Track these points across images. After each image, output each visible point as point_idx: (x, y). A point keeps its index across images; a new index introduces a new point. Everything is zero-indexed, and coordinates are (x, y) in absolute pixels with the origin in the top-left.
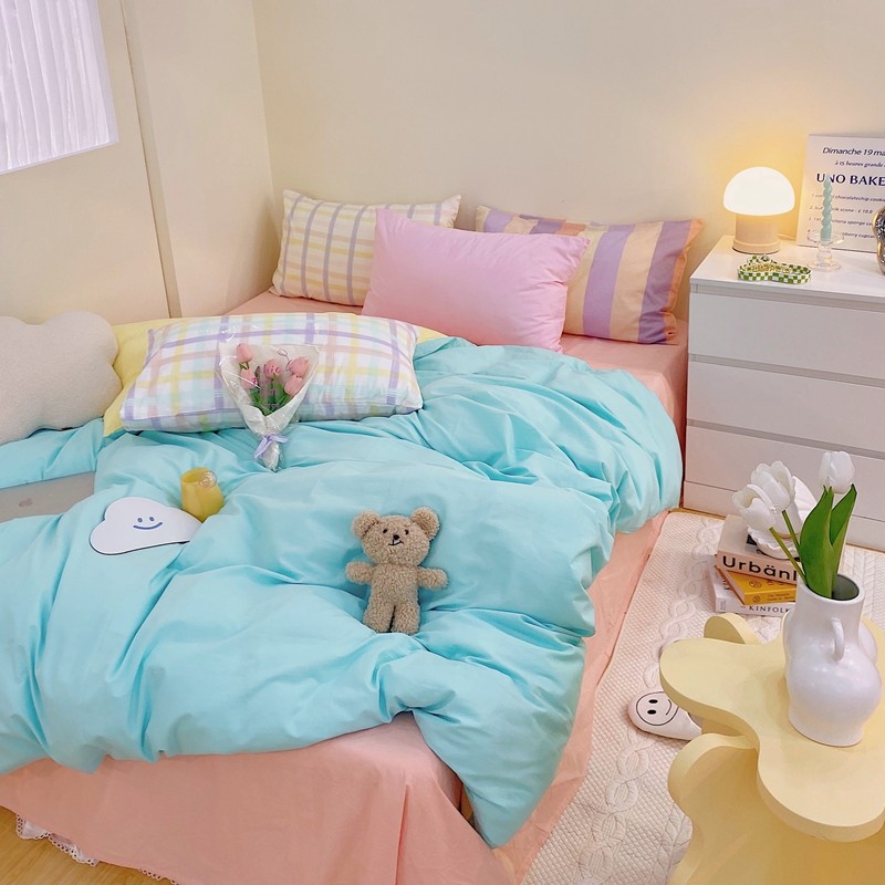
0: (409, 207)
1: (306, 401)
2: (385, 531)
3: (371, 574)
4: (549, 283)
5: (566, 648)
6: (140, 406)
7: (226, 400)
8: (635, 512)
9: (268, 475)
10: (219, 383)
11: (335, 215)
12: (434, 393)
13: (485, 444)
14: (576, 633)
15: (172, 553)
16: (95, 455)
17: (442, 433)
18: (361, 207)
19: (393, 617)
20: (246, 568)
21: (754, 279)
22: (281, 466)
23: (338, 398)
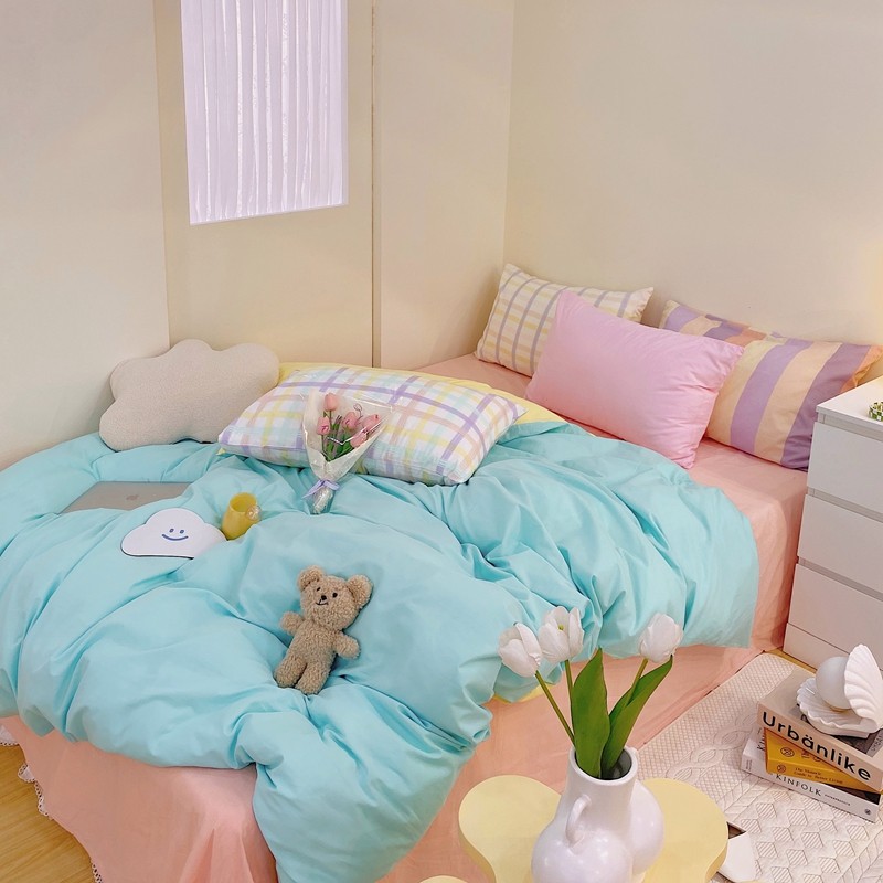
0: (601, 292)
2: (318, 589)
3: (297, 627)
4: (692, 387)
8: (623, 638)
9: (304, 516)
16: (208, 469)
17: (459, 510)
18: (562, 288)
19: (302, 674)
23: (398, 459)
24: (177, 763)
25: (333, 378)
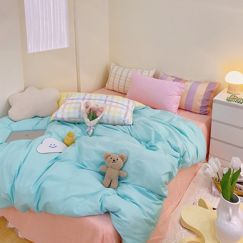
0: (142, 70)
1: (102, 118)
2: (112, 158)
3: (106, 170)
4: (175, 95)
5: (157, 201)
6: (59, 115)
8: (187, 163)
9: (88, 137)
10: (80, 111)
12: (136, 121)
14: (162, 197)
16: (47, 125)
17: (135, 132)
18: (130, 69)
19: (111, 183)
20: (74, 163)
21: (231, 101)
22: (92, 135)
23: (110, 119)
24: (85, 215)
25: (84, 97)
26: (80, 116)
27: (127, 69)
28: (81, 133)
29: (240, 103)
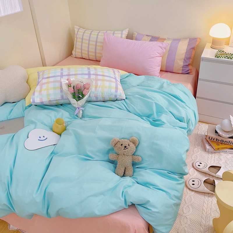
0: (113, 32)
1: (89, 96)
2: (122, 145)
3: (118, 158)
4: (157, 56)
5: (180, 180)
7: (64, 96)
10: (62, 91)
11: (91, 34)
12: (129, 94)
13: (147, 111)
15: (52, 149)
16: (23, 111)
17: (133, 107)
18: (98, 32)
20: (77, 156)
23: (100, 95)
25: (62, 73)
26: (62, 97)
27: (95, 31)
28: (70, 117)
29: (230, 58)
